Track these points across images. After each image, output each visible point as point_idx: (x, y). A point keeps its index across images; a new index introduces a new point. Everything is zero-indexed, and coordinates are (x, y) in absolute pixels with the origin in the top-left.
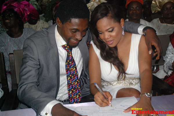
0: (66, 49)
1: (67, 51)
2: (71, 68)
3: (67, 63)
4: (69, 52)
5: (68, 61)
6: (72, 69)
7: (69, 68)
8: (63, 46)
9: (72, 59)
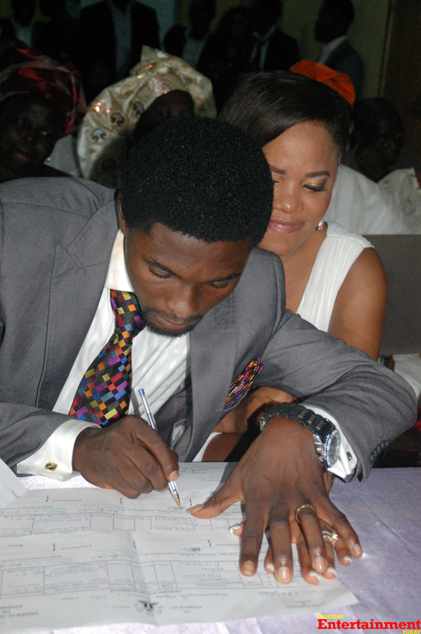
0: (116, 312)
1: (117, 325)
2: (100, 402)
3: (92, 372)
4: (123, 330)
5: (101, 367)
6: (103, 407)
7: (92, 399)
8: (114, 294)
9: (121, 368)
